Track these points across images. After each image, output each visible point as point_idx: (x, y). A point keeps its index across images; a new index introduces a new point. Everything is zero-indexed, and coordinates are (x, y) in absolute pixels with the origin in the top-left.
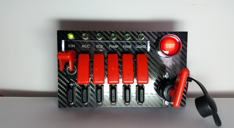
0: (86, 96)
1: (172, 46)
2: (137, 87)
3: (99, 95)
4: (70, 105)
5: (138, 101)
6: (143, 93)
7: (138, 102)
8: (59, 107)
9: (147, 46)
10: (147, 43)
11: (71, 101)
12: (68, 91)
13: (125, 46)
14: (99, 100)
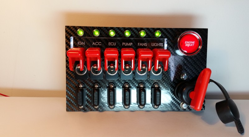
0: (97, 98)
1: (192, 43)
2: (153, 89)
3: (112, 98)
4: (79, 108)
5: (153, 104)
6: (159, 96)
7: (154, 106)
8: (67, 110)
9: (164, 44)
10: (164, 41)
11: (80, 105)
12: (78, 93)
13: (140, 44)
14: (112, 103)
